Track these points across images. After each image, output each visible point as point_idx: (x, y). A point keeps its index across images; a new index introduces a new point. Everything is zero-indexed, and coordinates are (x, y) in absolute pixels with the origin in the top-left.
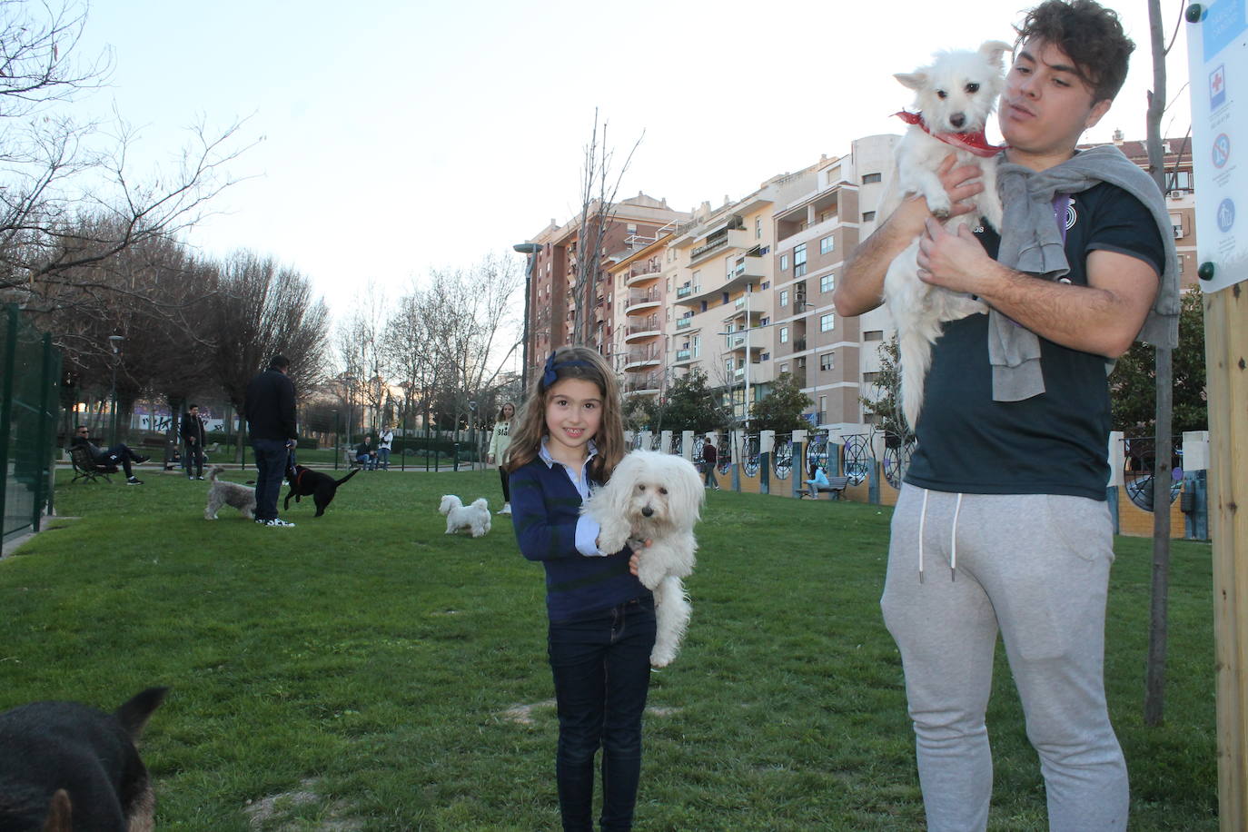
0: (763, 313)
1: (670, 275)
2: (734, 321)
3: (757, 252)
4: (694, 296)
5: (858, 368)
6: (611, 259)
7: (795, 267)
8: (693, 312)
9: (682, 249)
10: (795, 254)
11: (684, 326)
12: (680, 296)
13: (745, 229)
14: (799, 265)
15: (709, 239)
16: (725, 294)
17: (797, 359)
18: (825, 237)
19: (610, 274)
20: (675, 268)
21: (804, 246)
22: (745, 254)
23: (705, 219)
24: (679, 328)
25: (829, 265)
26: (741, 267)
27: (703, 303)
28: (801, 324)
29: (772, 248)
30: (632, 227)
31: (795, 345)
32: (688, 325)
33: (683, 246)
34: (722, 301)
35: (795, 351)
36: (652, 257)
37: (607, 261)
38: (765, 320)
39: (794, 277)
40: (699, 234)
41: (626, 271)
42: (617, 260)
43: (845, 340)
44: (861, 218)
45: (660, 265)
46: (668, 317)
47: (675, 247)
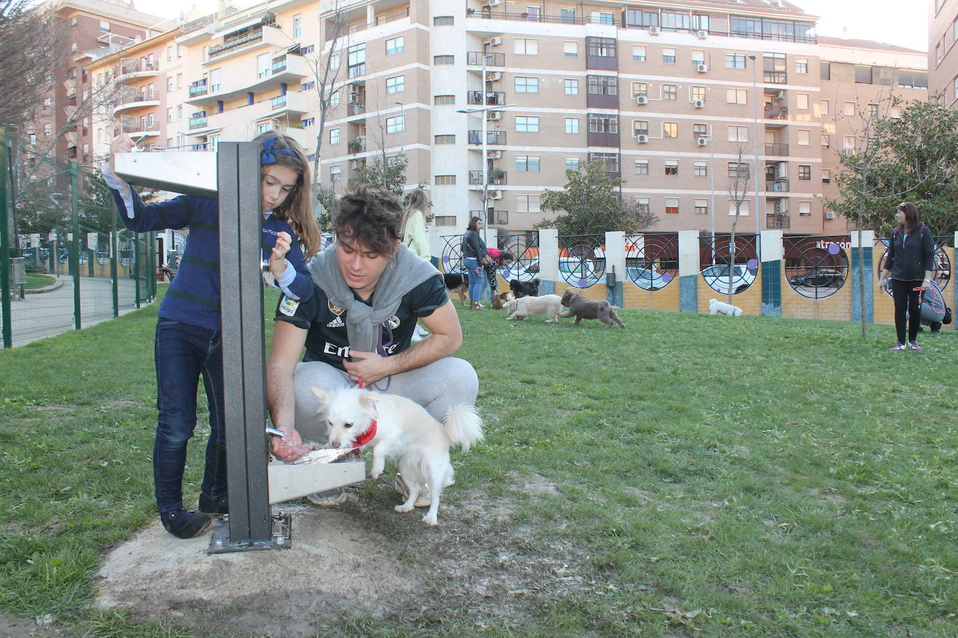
0: (304, 113)
1: (173, 74)
2: (271, 122)
3: (297, 51)
4: (210, 95)
5: (428, 170)
6: (87, 55)
7: (349, 67)
8: (205, 113)
9: (188, 47)
10: (349, 53)
11: (198, 126)
12: (192, 95)
13: (279, 27)
14: (355, 66)
15: (227, 37)
16: (251, 95)
17: (351, 161)
18: (393, 37)
19: (84, 72)
20: (180, 66)
21: (363, 46)
22: (286, 51)
23: (220, 16)
24: (191, 127)
25: (399, 66)
26: (280, 65)
27: (220, 103)
28: (358, 126)
29: (317, 49)
30: (105, 25)
31: (350, 146)
32: (205, 125)
33: (190, 44)
34: (246, 102)
35: (349, 153)
36: (145, 54)
37: (83, 57)
38: (306, 121)
39: (348, 78)
40: (218, 31)
41: (110, 69)
42: (94, 57)
43: (419, 142)
44: (432, 21)
45: (157, 63)
46: (169, 117)
47: (178, 45)
